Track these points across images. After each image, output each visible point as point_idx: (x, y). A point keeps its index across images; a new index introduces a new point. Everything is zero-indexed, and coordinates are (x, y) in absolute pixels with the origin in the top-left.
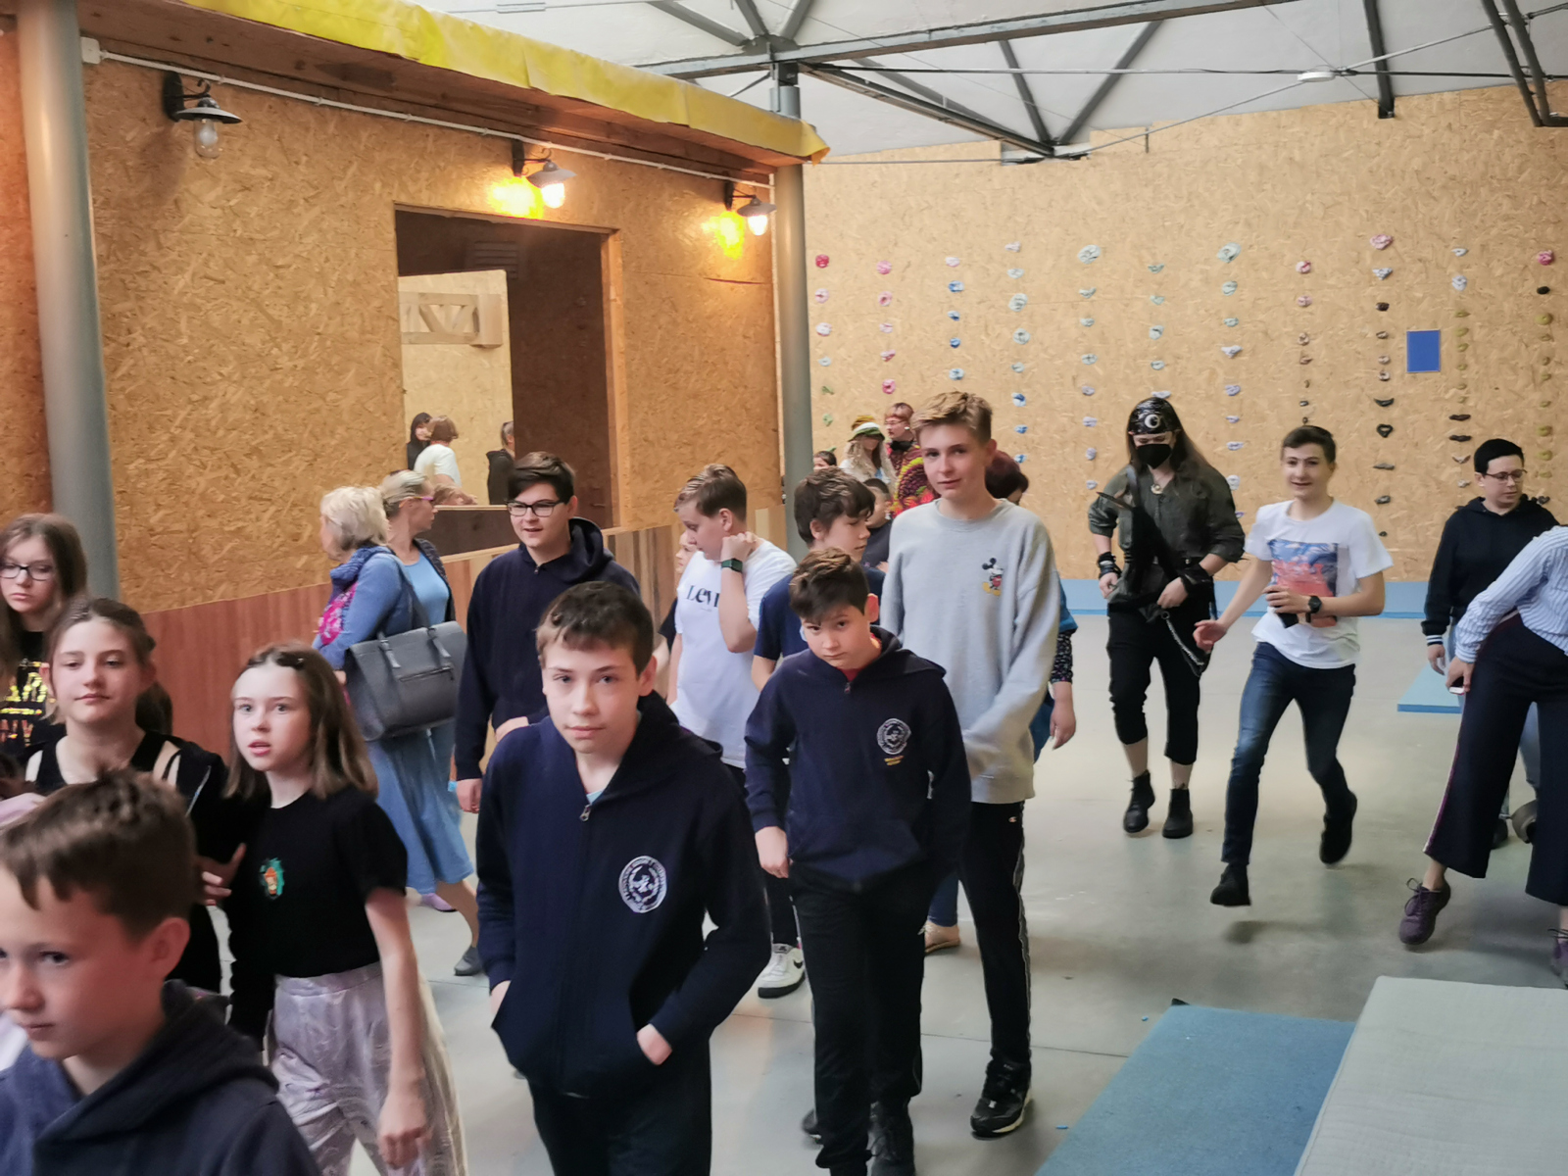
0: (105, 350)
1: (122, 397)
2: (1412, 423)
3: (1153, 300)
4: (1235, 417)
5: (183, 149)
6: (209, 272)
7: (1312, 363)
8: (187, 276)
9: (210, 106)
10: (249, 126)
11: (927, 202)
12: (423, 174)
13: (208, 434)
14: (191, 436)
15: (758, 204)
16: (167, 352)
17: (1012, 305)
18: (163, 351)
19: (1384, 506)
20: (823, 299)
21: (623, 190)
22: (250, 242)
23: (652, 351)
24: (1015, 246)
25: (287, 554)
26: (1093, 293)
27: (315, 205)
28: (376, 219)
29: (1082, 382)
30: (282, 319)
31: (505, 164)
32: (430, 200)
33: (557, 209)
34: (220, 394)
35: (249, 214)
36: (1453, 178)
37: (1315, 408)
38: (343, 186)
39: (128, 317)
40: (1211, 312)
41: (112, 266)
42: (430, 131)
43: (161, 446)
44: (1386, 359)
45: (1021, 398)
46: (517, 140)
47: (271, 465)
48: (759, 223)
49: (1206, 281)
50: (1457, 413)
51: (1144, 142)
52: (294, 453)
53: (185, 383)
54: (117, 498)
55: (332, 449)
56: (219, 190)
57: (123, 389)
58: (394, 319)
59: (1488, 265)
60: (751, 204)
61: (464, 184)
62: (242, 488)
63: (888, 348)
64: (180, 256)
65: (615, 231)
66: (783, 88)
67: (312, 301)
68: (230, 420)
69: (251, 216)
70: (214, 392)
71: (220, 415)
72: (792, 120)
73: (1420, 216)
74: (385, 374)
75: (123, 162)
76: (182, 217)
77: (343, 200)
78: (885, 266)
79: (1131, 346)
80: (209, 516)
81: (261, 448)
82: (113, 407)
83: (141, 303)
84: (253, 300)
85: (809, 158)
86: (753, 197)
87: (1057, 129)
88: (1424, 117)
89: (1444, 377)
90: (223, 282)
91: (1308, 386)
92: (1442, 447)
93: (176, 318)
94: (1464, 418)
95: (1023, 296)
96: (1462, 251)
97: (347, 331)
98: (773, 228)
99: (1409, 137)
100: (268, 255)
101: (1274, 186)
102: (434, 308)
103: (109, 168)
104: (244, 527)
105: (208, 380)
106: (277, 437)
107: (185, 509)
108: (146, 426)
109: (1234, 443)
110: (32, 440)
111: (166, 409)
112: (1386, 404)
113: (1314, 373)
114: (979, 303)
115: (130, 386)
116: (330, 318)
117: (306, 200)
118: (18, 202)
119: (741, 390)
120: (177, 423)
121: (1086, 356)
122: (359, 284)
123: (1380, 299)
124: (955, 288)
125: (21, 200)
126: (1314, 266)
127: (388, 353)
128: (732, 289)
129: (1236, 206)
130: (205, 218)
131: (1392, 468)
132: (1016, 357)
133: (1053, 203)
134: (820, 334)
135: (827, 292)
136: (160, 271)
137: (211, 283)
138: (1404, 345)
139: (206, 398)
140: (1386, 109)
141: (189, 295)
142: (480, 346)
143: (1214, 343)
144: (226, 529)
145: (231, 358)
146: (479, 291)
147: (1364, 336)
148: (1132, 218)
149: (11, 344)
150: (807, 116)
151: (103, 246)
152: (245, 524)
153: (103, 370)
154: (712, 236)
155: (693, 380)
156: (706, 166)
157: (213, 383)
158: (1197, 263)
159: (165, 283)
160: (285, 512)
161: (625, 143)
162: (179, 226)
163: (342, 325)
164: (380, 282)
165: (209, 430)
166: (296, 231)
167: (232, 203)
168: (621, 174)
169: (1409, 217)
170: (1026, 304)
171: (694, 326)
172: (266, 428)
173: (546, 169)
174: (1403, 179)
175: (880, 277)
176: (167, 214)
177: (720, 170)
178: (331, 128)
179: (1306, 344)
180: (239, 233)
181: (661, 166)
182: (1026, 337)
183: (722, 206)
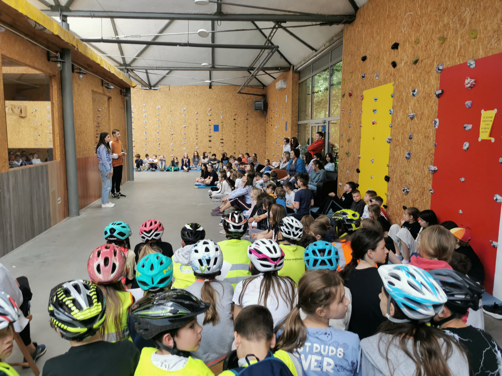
2: (214, 140)
3: (170, 117)
4: (185, 138)
7: (198, 129)
17: (144, 116)
23: (115, 119)
24: (145, 105)
26: (159, 115)
29: (157, 131)
36: (221, 100)
37: (199, 137)
40: (181, 119)
44: (210, 129)
45: (146, 133)
46: (103, 80)
49: (180, 114)
50: (222, 138)
51: (169, 88)
59: (226, 115)
65: (111, 97)
66: (127, 73)
73: (216, 106)
77: (87, 89)
79: (166, 125)
81: (81, 132)
84: (80, 105)
85: (133, 87)
88: (216, 89)
89: (219, 132)
91: (197, 133)
92: (219, 144)
96: (222, 112)
99: (214, 92)
101: (192, 98)
109: (185, 142)
112: (210, 137)
113: (199, 131)
114: (137, 115)
121: (158, 126)
123: (209, 119)
124: (132, 112)
126: (199, 113)
128: (122, 109)
129: (185, 101)
131: (211, 147)
132: (145, 125)
133: (152, 98)
138: (213, 127)
140: (210, 87)
142: (22, 117)
143: (181, 125)
147: (207, 125)
148: (166, 102)
158: (178, 111)
160: (84, 143)
167: (78, 88)
170: (147, 116)
172: (82, 128)
174: (213, 99)
179: (197, 126)
182: (147, 122)
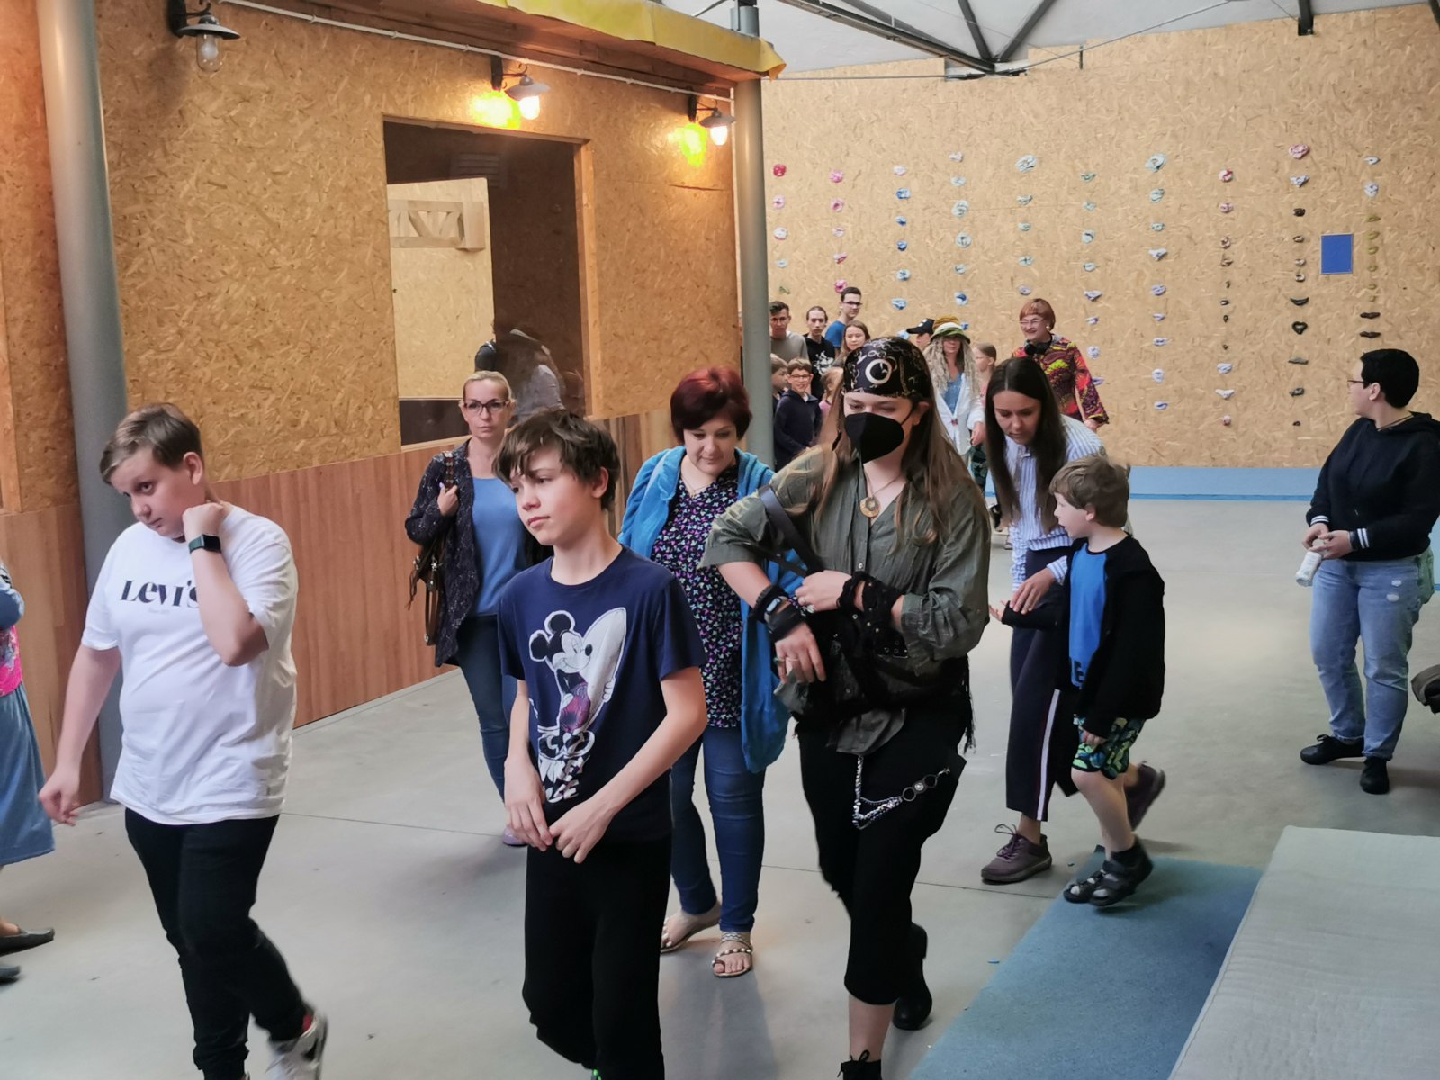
0: (118, 250)
1: (132, 292)
2: (1326, 321)
3: (1085, 207)
4: (1161, 315)
5: (186, 63)
6: (212, 178)
7: (1231, 266)
8: (192, 181)
9: (211, 22)
10: (248, 42)
11: (876, 115)
12: (409, 87)
13: (212, 327)
14: (197, 329)
15: (720, 116)
16: (174, 251)
17: (955, 211)
18: (171, 250)
19: (1298, 398)
20: (780, 206)
21: (594, 104)
22: (249, 150)
23: (621, 253)
24: (960, 155)
25: (286, 439)
26: (1030, 200)
27: (309, 116)
28: (366, 129)
29: (1020, 283)
30: (281, 222)
31: (485, 78)
32: (415, 110)
33: (533, 121)
34: (224, 291)
35: (249, 124)
36: (1367, 92)
37: (1235, 307)
38: (335, 98)
39: (137, 219)
40: (1140, 217)
41: (123, 171)
42: (417, 49)
43: (169, 339)
44: (1302, 262)
45: (963, 298)
46: (496, 56)
47: (271, 357)
48: (720, 134)
49: (1135, 189)
50: (1368, 311)
51: (1078, 59)
52: (291, 346)
53: (191, 280)
54: (129, 386)
55: (327, 343)
56: (220, 102)
57: (134, 285)
58: (383, 223)
59: (1398, 173)
60: (713, 115)
61: (447, 96)
62: (244, 378)
63: (840, 252)
64: (184, 162)
65: (587, 141)
66: (742, 8)
67: (307, 206)
68: (233, 314)
69: (251, 125)
70: (218, 288)
71: (224, 310)
72: (752, 38)
73: (1336, 127)
74: (375, 273)
75: (132, 75)
76: (186, 126)
77: (335, 112)
78: (838, 175)
79: (1065, 249)
80: (214, 403)
81: (262, 341)
82: (125, 302)
83: (150, 207)
84: (252, 204)
85: (767, 73)
86: (715, 110)
87: (997, 46)
88: (1341, 34)
89: (1356, 278)
90: (225, 187)
91: (1228, 287)
92: (1354, 342)
93: (182, 221)
94: (1375, 315)
95: (966, 203)
96: (1375, 160)
97: (340, 233)
98: (734, 139)
99: (1327, 53)
100: (266, 163)
101: (1199, 101)
102: (423, 214)
103: (118, 81)
104: (247, 414)
105: (213, 277)
106: (277, 331)
107: (192, 396)
108: (154, 321)
109: (1160, 339)
110: (51, 332)
111: (173, 304)
112: (1301, 303)
113: (1235, 274)
114: (924, 209)
115: (140, 282)
116: (324, 221)
117: (301, 111)
118: (35, 112)
119: (704, 288)
120: (185, 317)
121: (1023, 258)
122: (350, 190)
123: (1296, 206)
124: (903, 196)
125: (38, 111)
126: (1236, 175)
127: (377, 253)
128: (695, 195)
129: (1163, 119)
130: (208, 127)
131: (1306, 363)
132: (958, 259)
133: (993, 116)
134: (777, 238)
135: (784, 199)
136: (166, 176)
137: (215, 188)
138: (1319, 248)
139: (209, 295)
140: (1305, 27)
141: (194, 199)
142: (465, 250)
143: (1142, 246)
144: (231, 415)
145: (233, 258)
146: (463, 199)
147: (1281, 240)
148: (1066, 131)
149: (30, 244)
150: (764, 35)
151: (114, 155)
152: (248, 411)
153: (116, 268)
154: (676, 146)
155: (659, 279)
156: (670, 81)
157: (217, 281)
158: (1127, 172)
159: (172, 187)
160: (284, 400)
161: (596, 59)
162: (184, 134)
163: (336, 227)
164: (369, 187)
165: (213, 324)
166: (292, 140)
167: (233, 114)
168: (592, 89)
169: (1325, 128)
170: (968, 210)
171: (660, 229)
172: (266, 322)
173: (522, 83)
174: (1321, 92)
175: (833, 185)
176: (172, 124)
177: (685, 85)
178: (324, 45)
179: (1227, 247)
180: (239, 141)
181: (629, 81)
182: (968, 240)
183: (686, 118)
